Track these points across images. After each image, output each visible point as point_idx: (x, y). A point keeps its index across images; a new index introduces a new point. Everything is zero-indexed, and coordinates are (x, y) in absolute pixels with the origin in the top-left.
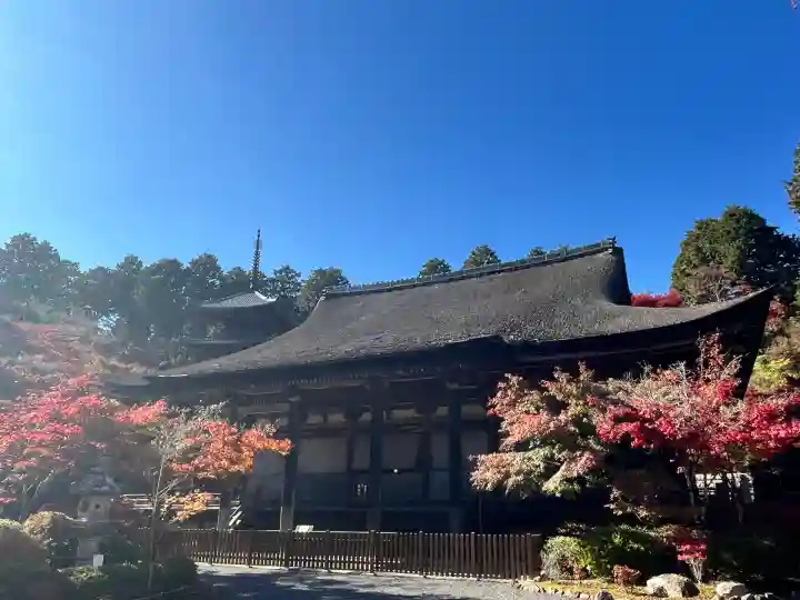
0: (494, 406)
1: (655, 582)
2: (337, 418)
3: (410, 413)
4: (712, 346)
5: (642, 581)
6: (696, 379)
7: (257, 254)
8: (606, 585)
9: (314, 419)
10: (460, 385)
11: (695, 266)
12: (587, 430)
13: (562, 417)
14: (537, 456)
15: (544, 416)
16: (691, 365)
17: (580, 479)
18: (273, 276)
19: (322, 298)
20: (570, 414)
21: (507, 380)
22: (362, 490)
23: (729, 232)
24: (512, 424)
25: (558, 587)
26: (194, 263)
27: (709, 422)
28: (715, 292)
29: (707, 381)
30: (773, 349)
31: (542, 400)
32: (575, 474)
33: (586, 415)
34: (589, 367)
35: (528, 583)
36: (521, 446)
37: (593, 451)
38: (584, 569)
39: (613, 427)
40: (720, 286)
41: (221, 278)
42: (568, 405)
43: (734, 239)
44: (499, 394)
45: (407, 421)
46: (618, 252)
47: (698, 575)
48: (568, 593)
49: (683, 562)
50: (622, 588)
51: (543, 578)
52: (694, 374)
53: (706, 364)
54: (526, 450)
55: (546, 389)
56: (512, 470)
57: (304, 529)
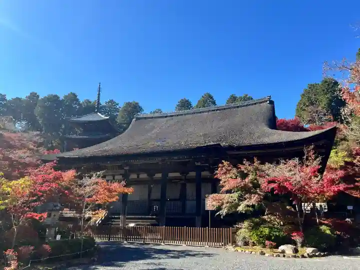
0: (217, 174)
1: (282, 248)
2: (144, 176)
3: (177, 174)
4: (310, 151)
5: (277, 247)
6: (303, 165)
7: (99, 94)
8: (262, 248)
9: (133, 176)
10: (202, 163)
11: (307, 106)
12: (256, 186)
13: (247, 180)
14: (235, 196)
15: (239, 179)
16: (301, 159)
17: (253, 206)
18: (105, 104)
19: (134, 120)
20: (249, 178)
21: (223, 163)
22: (156, 208)
23: (324, 90)
24: (225, 182)
25: (243, 250)
26: (66, 97)
27: (307, 184)
28: (316, 118)
29: (307, 166)
30: (340, 147)
31: (238, 172)
32: (251, 204)
33: (256, 179)
34: (258, 160)
35: (230, 247)
36: (229, 192)
37: (259, 195)
38: (253, 243)
39: (267, 185)
40: (318, 115)
41: (79, 104)
42: (249, 175)
43: (326, 94)
44: (219, 169)
45: (176, 178)
46: (272, 103)
47: (299, 245)
48: (247, 251)
49: (293, 240)
50: (269, 250)
51: (237, 246)
52: (302, 163)
53: (307, 159)
54: (231, 193)
55: (240, 168)
56: (225, 202)
57: (132, 225)
